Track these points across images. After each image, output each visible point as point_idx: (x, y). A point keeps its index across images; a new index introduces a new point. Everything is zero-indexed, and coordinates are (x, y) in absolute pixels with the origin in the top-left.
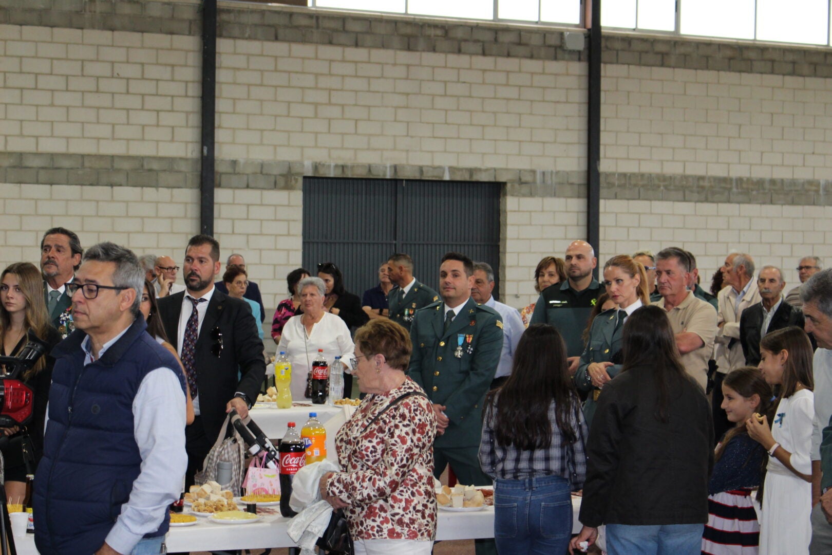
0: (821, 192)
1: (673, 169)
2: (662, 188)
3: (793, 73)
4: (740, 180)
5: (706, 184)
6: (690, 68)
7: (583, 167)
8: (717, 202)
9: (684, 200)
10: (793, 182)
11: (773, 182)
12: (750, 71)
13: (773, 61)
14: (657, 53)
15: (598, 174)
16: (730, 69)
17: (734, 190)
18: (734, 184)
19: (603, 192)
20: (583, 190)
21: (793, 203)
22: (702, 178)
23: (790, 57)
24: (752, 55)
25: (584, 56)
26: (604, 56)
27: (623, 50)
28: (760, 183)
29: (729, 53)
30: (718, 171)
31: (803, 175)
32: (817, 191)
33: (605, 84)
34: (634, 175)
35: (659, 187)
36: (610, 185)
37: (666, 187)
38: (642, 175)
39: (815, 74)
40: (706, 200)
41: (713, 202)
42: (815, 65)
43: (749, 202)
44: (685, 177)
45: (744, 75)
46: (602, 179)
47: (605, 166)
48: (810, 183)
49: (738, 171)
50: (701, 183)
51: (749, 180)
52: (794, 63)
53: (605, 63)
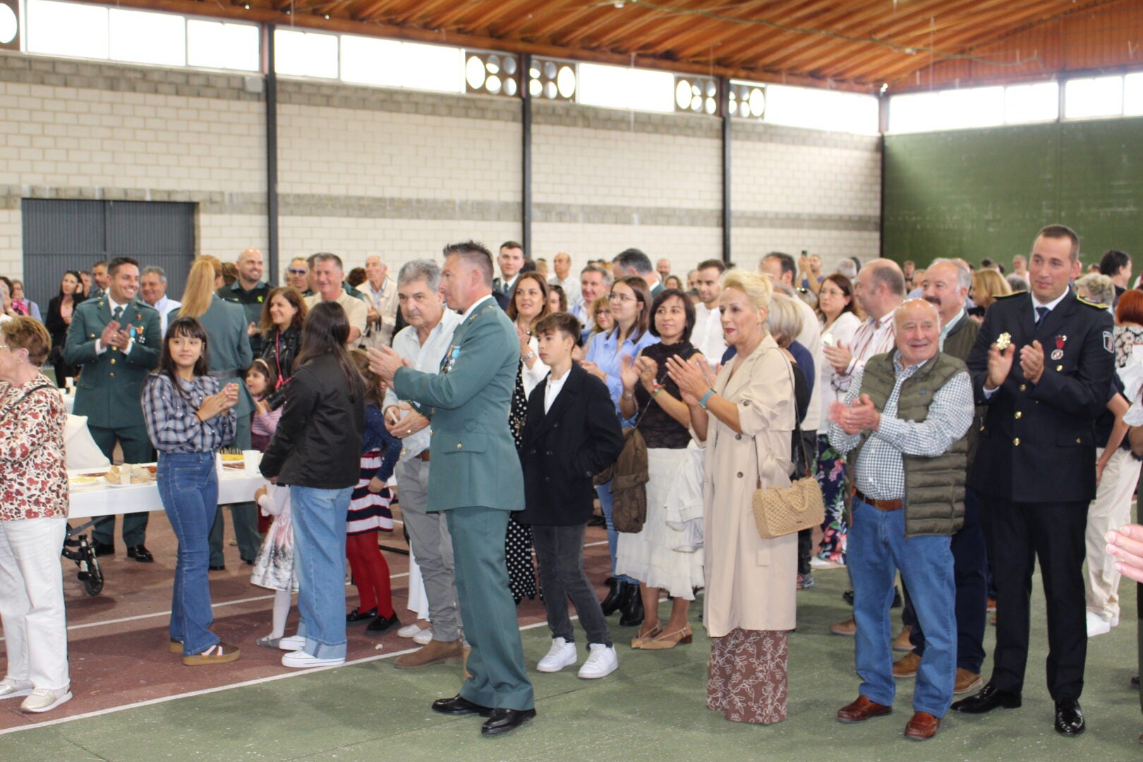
0: (457, 209)
1: (338, 191)
2: (330, 206)
3: (433, 113)
4: (392, 200)
5: (365, 203)
6: (350, 107)
7: (264, 188)
8: (375, 217)
9: (348, 215)
10: (435, 202)
11: (419, 201)
12: (399, 111)
13: (417, 104)
14: (323, 96)
15: (276, 195)
16: (382, 109)
17: (388, 208)
18: (388, 203)
19: (281, 210)
20: (265, 209)
21: (435, 218)
22: (361, 198)
23: (430, 100)
24: (400, 98)
25: (263, 97)
26: (280, 97)
27: (295, 92)
28: (408, 202)
29: (382, 96)
30: (374, 192)
31: (442, 195)
32: (453, 209)
33: (281, 120)
34: (305, 196)
35: (327, 205)
36: (287, 204)
37: (333, 206)
38: (313, 196)
39: (450, 114)
40: (366, 216)
41: (371, 217)
42: (450, 107)
43: (401, 217)
44: (348, 198)
45: (394, 115)
46: (280, 199)
47: (282, 188)
48: (448, 202)
49: (391, 192)
50: (361, 202)
51: (400, 200)
52: (433, 105)
53: (281, 103)
